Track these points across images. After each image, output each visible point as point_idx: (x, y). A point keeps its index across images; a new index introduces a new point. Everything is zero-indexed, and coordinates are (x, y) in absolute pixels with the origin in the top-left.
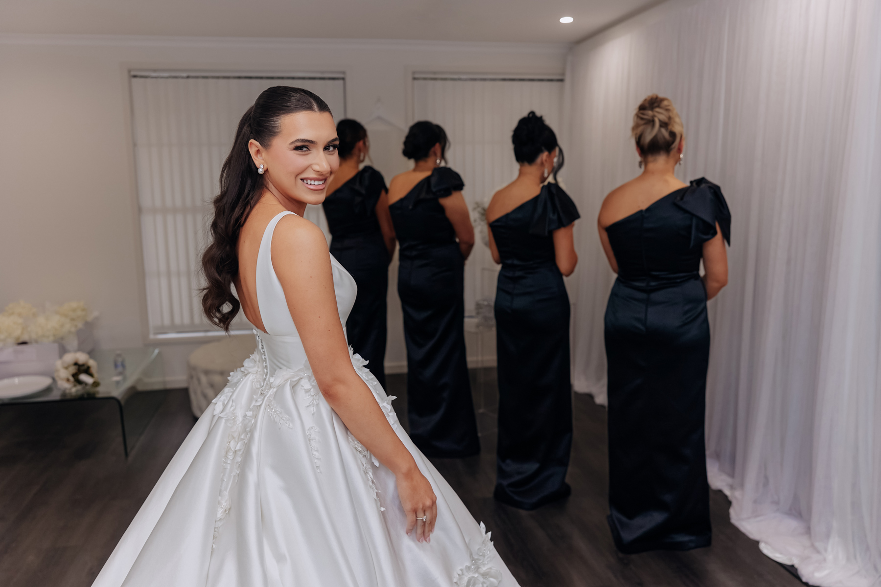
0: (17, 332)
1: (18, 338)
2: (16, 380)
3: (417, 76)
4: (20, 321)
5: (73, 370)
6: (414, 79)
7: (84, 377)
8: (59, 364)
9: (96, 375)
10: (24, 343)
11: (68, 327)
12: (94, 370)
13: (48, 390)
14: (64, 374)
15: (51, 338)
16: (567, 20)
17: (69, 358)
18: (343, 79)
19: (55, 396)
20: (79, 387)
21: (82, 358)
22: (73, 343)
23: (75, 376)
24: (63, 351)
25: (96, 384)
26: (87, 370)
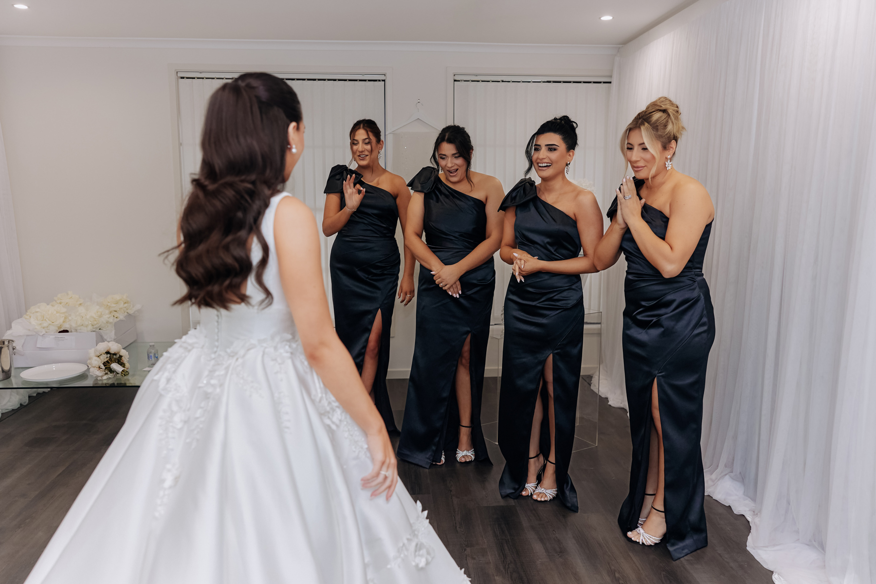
0: (60, 321)
1: (60, 327)
2: (54, 367)
3: (457, 78)
4: (64, 310)
5: (105, 358)
6: (455, 81)
7: (115, 366)
8: (92, 352)
9: (127, 365)
10: (67, 331)
11: (106, 317)
12: (125, 360)
13: (83, 376)
14: (98, 362)
15: (90, 328)
16: (607, 18)
17: (103, 347)
18: (384, 81)
19: (88, 383)
20: (110, 375)
21: (114, 347)
22: (110, 333)
23: (107, 364)
24: (101, 339)
25: (125, 373)
26: (119, 361)
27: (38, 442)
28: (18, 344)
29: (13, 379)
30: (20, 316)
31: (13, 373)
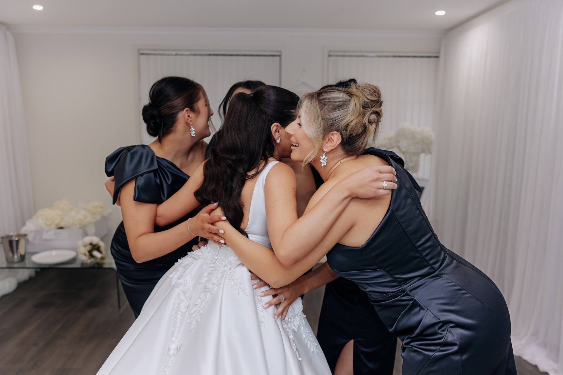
0: (58, 221)
1: (58, 225)
2: (54, 253)
3: (331, 54)
4: (60, 213)
5: (89, 248)
6: (330, 56)
7: (96, 253)
8: (80, 243)
9: (104, 252)
10: (61, 228)
11: (89, 218)
12: (102, 248)
13: (73, 260)
14: (84, 250)
15: (78, 226)
16: (440, 13)
17: (88, 240)
18: (280, 56)
19: (77, 265)
20: (92, 260)
21: (95, 240)
22: (92, 230)
23: (90, 252)
24: (86, 234)
25: (103, 258)
26: (98, 249)
27: (42, 305)
28: (30, 237)
29: (27, 261)
30: (30, 217)
31: (27, 257)
